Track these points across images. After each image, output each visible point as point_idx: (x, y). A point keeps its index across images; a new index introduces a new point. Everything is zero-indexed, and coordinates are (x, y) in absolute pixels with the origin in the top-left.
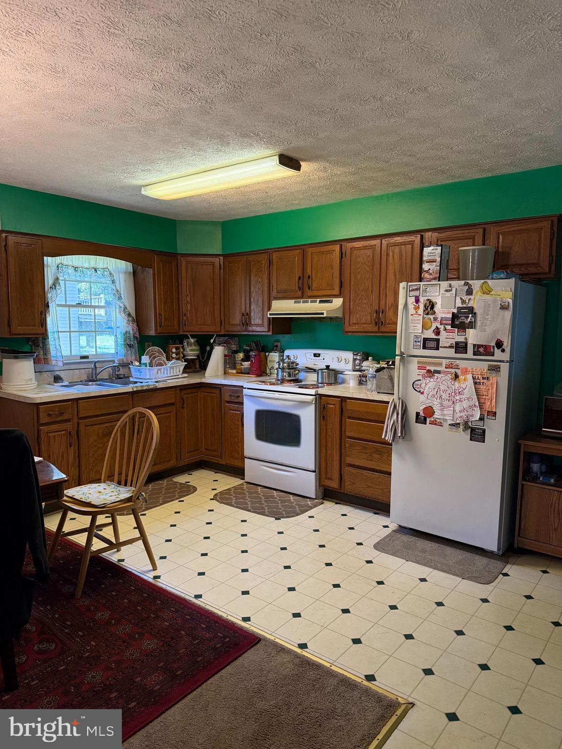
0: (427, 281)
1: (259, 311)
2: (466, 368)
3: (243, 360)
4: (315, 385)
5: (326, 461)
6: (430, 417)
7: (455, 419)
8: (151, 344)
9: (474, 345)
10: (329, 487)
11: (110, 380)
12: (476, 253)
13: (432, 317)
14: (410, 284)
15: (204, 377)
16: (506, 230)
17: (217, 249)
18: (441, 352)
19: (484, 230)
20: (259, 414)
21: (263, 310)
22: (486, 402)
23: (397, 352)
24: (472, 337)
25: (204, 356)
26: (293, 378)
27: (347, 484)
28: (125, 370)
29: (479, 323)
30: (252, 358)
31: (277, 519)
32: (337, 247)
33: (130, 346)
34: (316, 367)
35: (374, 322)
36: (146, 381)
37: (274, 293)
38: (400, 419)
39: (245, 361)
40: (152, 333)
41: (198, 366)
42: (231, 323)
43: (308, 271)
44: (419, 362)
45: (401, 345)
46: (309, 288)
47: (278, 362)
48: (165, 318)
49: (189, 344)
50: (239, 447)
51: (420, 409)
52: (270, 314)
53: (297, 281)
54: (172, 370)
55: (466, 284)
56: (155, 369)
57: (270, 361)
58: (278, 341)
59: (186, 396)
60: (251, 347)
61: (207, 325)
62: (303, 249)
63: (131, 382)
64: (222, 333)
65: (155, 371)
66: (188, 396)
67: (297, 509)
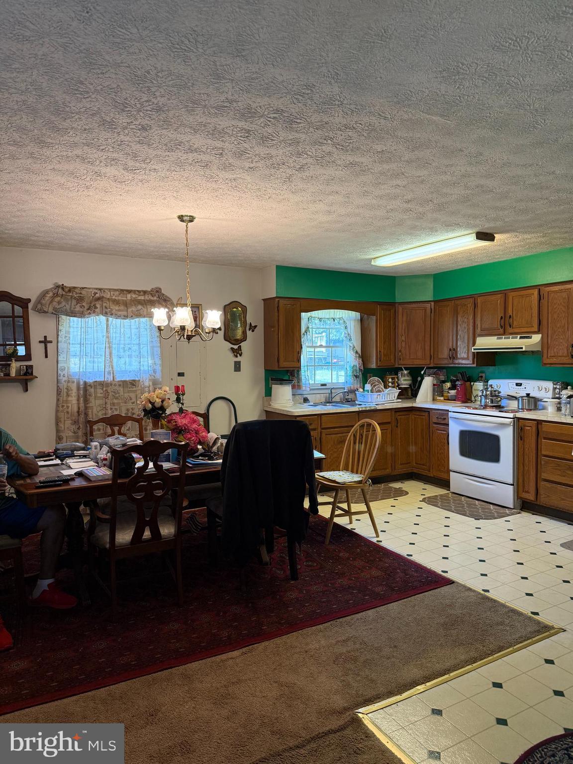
1: (465, 347)
3: (450, 389)
4: (514, 410)
5: (523, 476)
8: (372, 375)
10: (526, 499)
11: (341, 402)
15: (415, 402)
17: (429, 297)
20: (464, 434)
21: (468, 346)
25: (415, 386)
26: (496, 405)
27: (543, 497)
28: (352, 396)
30: (458, 387)
31: (476, 519)
32: (536, 292)
33: (356, 377)
34: (517, 395)
35: (570, 355)
36: (368, 404)
37: (478, 331)
39: (451, 390)
40: (374, 366)
41: (410, 394)
42: (439, 357)
43: (509, 312)
46: (510, 326)
47: (482, 390)
48: (384, 353)
49: (403, 375)
50: (445, 462)
52: (474, 349)
53: (499, 320)
54: (388, 396)
56: (376, 394)
57: (475, 390)
58: (482, 372)
60: (457, 377)
61: (419, 359)
62: (505, 293)
63: (357, 405)
64: (432, 365)
65: (376, 396)
66: (400, 417)
67: (496, 515)
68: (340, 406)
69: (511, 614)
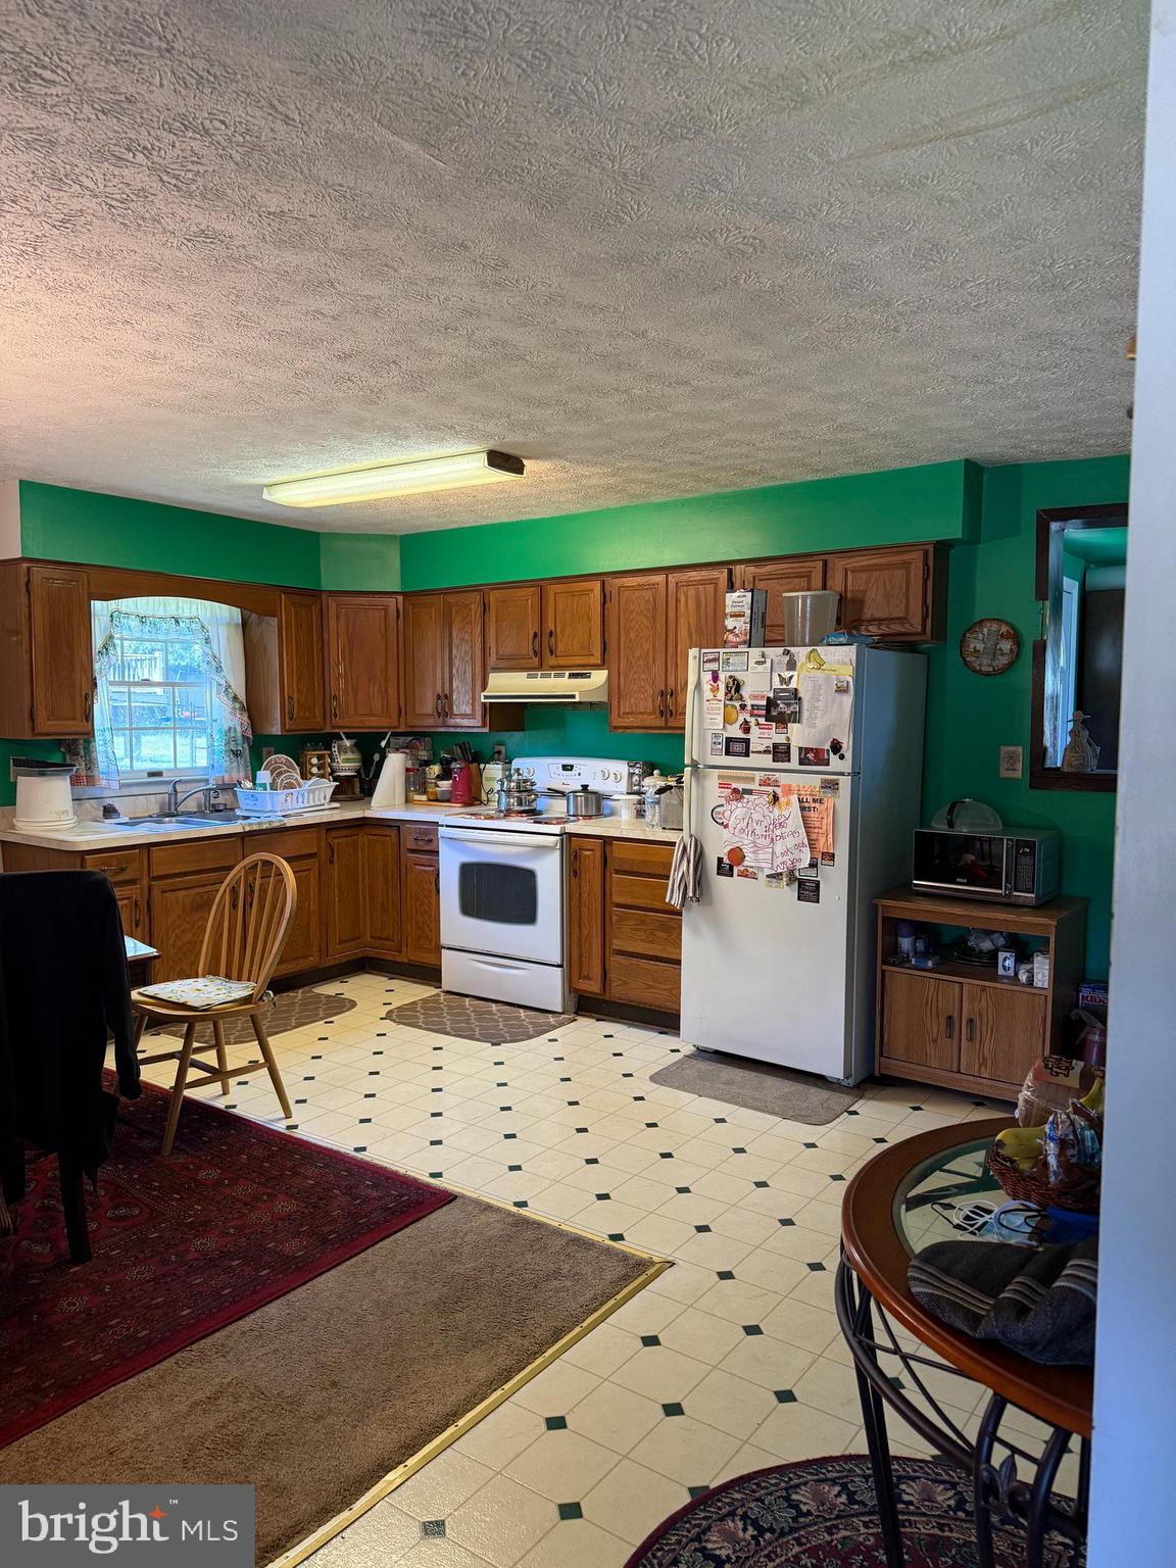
0: (733, 647)
1: (467, 692)
2: (789, 786)
3: (439, 777)
4: (562, 818)
5: (580, 947)
6: (738, 865)
7: (775, 866)
8: (272, 749)
9: (800, 749)
10: (585, 991)
11: (200, 813)
12: (808, 602)
13: (737, 704)
14: (704, 651)
15: (369, 808)
16: (858, 565)
17: (393, 583)
18: (754, 760)
19: (825, 563)
20: (467, 870)
21: (473, 690)
22: (820, 838)
23: (687, 761)
24: (798, 735)
25: (369, 771)
26: (527, 808)
27: (616, 984)
28: (226, 797)
29: (805, 715)
30: (455, 773)
31: (493, 1044)
32: (597, 586)
33: (236, 754)
34: (566, 789)
35: (658, 711)
36: (266, 815)
37: (492, 660)
38: (691, 870)
39: (442, 780)
40: (276, 730)
41: (357, 790)
42: (417, 712)
43: (550, 624)
44: (720, 777)
45: (693, 749)
46: (552, 653)
47: (501, 780)
48: (299, 703)
49: (342, 750)
50: (430, 930)
51: (724, 853)
52: (486, 697)
53: (531, 641)
54: (311, 796)
55: (787, 653)
56: (281, 794)
57: (489, 779)
58: (500, 744)
59: (336, 841)
60: (453, 754)
61: (374, 715)
62: (540, 586)
63: (238, 817)
64: (402, 729)
65: (282, 798)
66: (340, 840)
67: (531, 1029)
68: (197, 823)
69: (572, 1248)
